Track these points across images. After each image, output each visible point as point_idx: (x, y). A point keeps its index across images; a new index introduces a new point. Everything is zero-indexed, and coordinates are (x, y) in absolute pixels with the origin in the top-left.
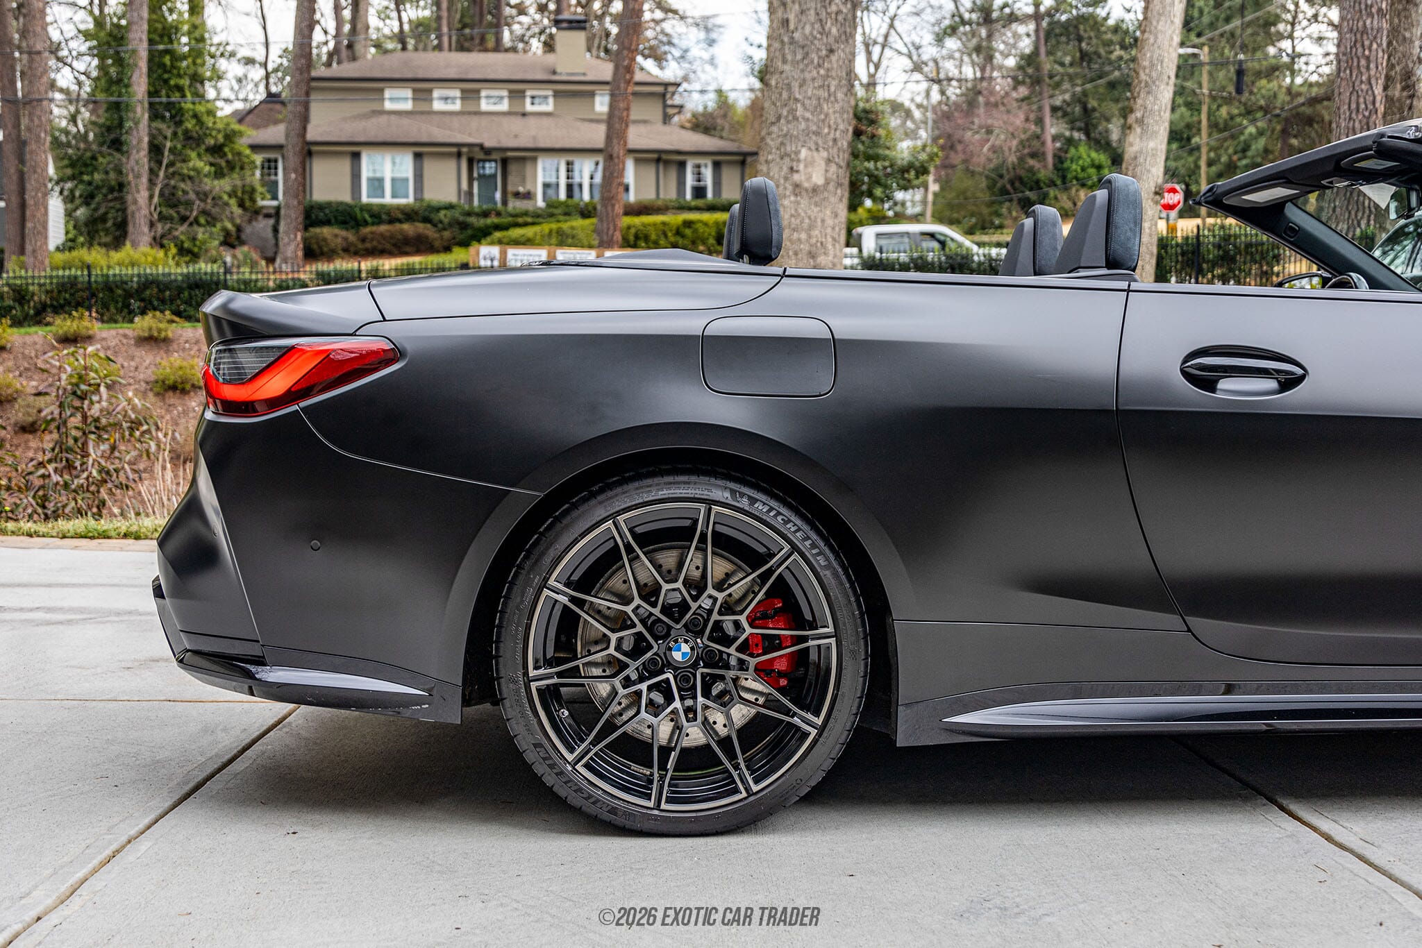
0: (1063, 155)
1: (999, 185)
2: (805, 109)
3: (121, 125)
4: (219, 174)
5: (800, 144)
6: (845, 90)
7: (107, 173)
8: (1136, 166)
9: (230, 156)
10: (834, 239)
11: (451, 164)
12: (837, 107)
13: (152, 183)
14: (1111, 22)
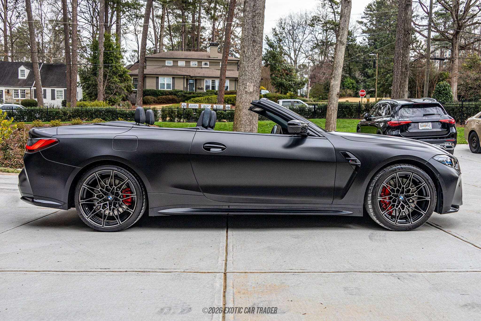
0: (343, 80)
1: (327, 88)
2: (249, 73)
3: (96, 69)
4: (121, 82)
5: (247, 82)
6: (259, 68)
7: (93, 81)
8: (333, 88)
9: (125, 78)
11: (182, 81)
12: (257, 72)
13: (104, 84)
14: (357, 46)
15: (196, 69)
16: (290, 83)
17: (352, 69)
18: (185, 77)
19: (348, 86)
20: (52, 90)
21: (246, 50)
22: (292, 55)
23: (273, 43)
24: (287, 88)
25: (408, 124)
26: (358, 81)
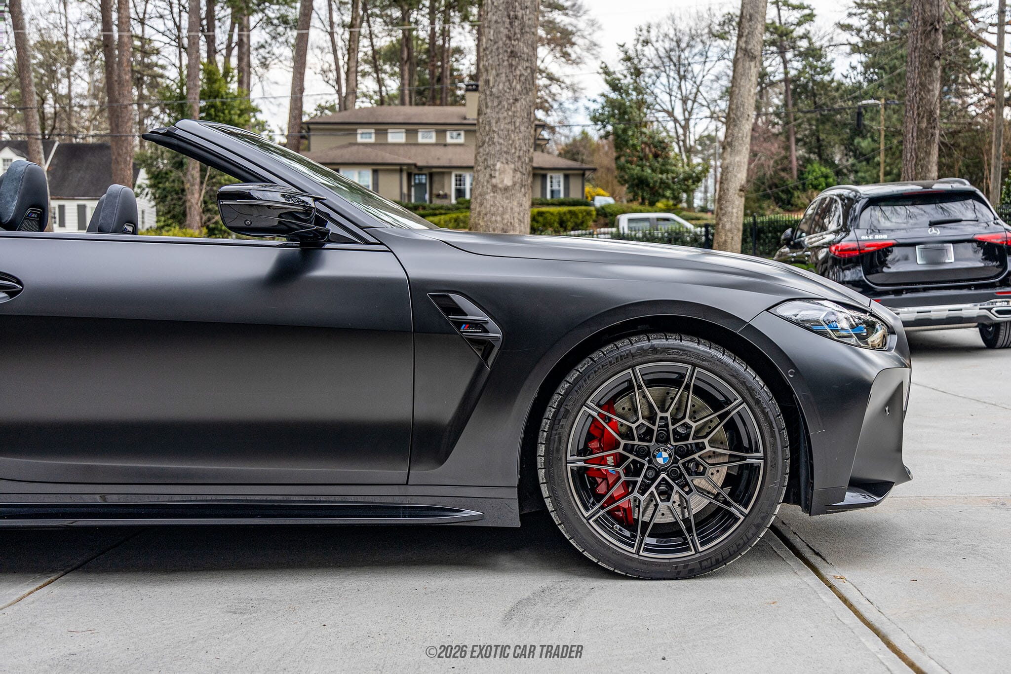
0: (803, 169)
1: (762, 189)
2: (499, 137)
5: (496, 160)
6: (526, 125)
7: (174, 182)
8: (728, 173)
10: (520, 220)
11: (396, 178)
12: (521, 136)
14: (834, 84)
15: (433, 149)
16: (664, 176)
17: (823, 140)
18: (405, 167)
19: (815, 182)
20: (79, 206)
21: (491, 78)
22: (678, 113)
23: (619, 80)
24: (657, 191)
25: (884, 250)
26: (841, 170)
